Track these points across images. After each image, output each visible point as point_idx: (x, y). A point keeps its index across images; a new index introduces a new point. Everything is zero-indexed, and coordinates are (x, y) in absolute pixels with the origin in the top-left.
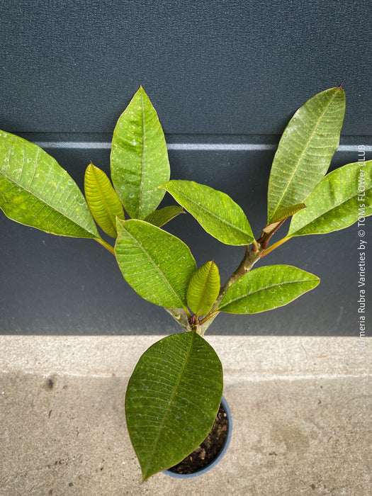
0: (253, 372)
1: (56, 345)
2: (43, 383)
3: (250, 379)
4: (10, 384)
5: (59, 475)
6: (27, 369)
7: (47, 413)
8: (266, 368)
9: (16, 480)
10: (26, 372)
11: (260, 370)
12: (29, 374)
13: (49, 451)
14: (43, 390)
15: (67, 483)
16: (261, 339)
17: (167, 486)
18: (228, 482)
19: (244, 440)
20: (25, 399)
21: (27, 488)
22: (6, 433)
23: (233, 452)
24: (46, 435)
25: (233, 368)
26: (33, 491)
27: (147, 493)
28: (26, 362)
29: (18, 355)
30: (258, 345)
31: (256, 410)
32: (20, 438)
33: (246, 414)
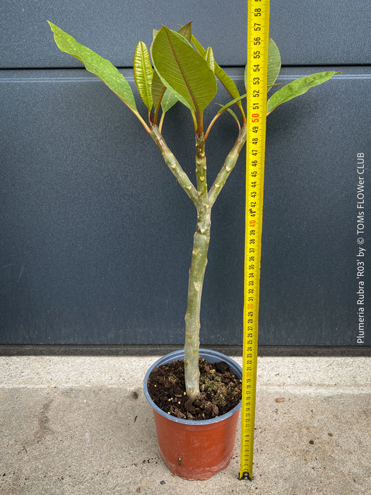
0: (350, 386)
1: (141, 365)
2: (128, 394)
3: (348, 391)
4: (93, 395)
5: (148, 473)
6: (110, 384)
7: (132, 418)
8: (363, 383)
9: (97, 478)
10: (110, 386)
11: (357, 385)
12: (112, 388)
13: (135, 451)
14: (128, 400)
15: (158, 481)
16: (349, 360)
17: (280, 485)
18: (354, 481)
19: (360, 443)
20: (108, 407)
21: (110, 486)
22: (87, 434)
23: (351, 453)
24: (132, 437)
25: (326, 383)
26: (118, 488)
27: (257, 491)
28: (110, 378)
29: (101, 373)
30: (347, 364)
31: (364, 417)
32: (103, 439)
33: (353, 420)
